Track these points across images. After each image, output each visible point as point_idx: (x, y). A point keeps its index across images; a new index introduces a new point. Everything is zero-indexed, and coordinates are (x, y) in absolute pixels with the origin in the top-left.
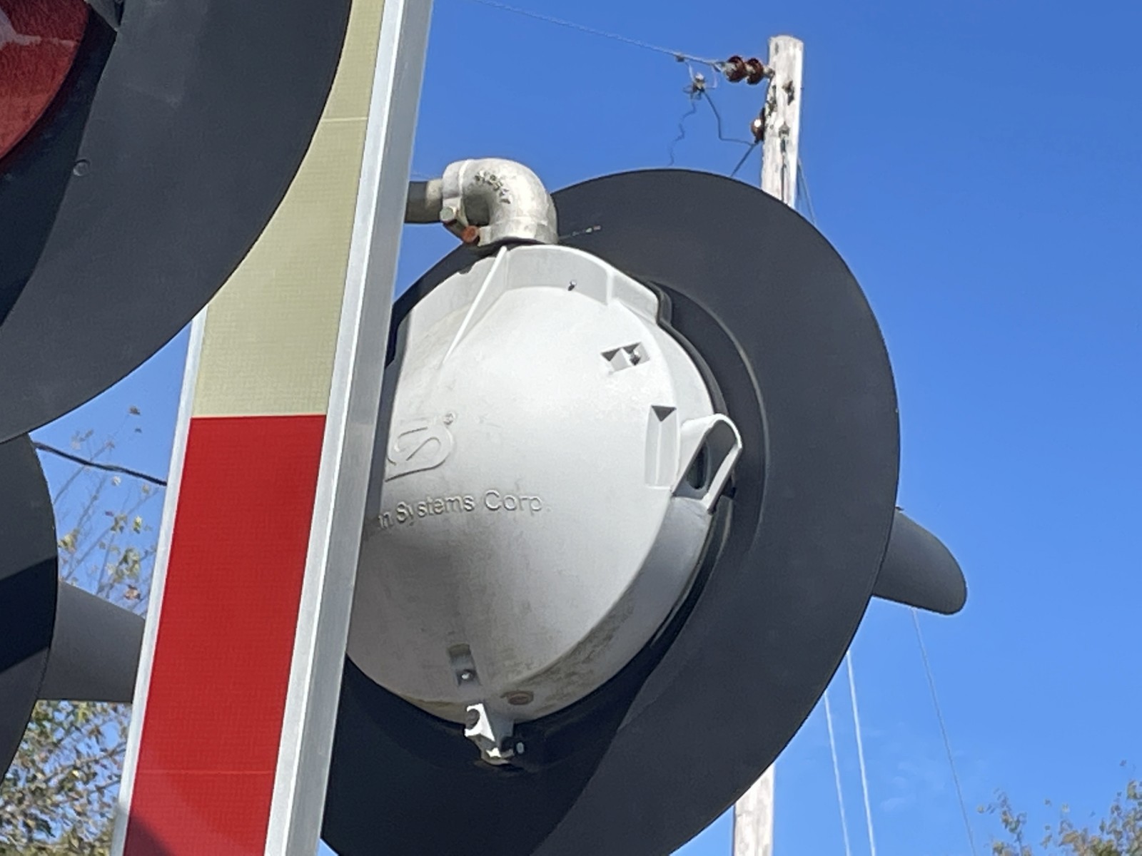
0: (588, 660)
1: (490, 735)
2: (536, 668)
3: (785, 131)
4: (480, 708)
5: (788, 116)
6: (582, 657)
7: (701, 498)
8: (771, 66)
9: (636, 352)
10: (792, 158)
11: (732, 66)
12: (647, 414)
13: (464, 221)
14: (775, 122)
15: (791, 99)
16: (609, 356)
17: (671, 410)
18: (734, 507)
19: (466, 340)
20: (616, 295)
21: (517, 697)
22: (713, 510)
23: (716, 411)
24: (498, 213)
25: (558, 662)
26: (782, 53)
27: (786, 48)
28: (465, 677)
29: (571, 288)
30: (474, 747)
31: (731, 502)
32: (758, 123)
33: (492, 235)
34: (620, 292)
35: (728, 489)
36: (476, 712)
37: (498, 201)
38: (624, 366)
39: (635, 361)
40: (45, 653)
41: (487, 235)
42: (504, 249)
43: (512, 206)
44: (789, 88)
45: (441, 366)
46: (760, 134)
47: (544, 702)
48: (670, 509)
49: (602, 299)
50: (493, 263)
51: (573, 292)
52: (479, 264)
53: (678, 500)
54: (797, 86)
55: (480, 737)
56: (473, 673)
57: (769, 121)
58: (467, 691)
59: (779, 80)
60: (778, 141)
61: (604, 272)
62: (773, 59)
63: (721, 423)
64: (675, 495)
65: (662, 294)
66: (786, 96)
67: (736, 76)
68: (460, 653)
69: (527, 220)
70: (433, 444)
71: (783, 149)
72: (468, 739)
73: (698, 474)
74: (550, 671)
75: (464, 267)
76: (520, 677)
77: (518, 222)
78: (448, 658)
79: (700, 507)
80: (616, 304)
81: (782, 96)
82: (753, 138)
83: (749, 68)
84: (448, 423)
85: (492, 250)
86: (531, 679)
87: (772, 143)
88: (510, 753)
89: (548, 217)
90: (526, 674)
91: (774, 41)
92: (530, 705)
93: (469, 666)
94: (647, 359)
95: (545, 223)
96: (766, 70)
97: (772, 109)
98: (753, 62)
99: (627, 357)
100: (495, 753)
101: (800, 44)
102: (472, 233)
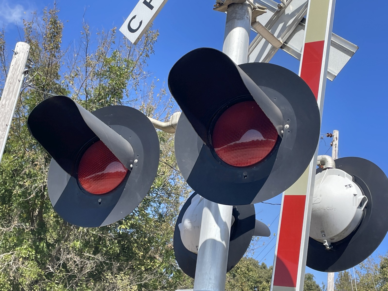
0: (344, 234)
1: (328, 245)
2: (335, 234)
3: (336, 145)
4: (326, 240)
5: (336, 142)
6: (343, 233)
7: (361, 208)
8: (334, 135)
9: (350, 186)
10: (337, 149)
11: (327, 135)
12: (353, 195)
13: (321, 165)
14: (334, 143)
15: (337, 140)
16: (346, 186)
17: (356, 195)
18: (367, 210)
19: (323, 183)
20: (346, 177)
21: (332, 239)
22: (363, 210)
23: (363, 195)
24: (326, 163)
25: (339, 234)
26: (335, 133)
27: (336, 132)
28: (323, 235)
29: (339, 175)
30: (325, 246)
31: (366, 209)
32: (331, 143)
33: (325, 167)
34: (347, 176)
35: (365, 207)
36: (325, 241)
37: (326, 161)
38: (349, 188)
39: (350, 187)
40: (253, 229)
41: (324, 167)
42: (327, 169)
43: (328, 162)
44: (336, 138)
45: (319, 187)
46: (332, 145)
47: (336, 240)
48: (357, 210)
49: (344, 177)
50: (326, 171)
51: (339, 176)
52: (323, 171)
53: (358, 209)
54: (338, 138)
55: (326, 245)
56: (325, 235)
57: (333, 143)
58: (324, 238)
59: (335, 137)
60: (335, 146)
61: (344, 173)
62: (334, 133)
63: (365, 197)
64: (358, 208)
65: (353, 177)
66: (336, 139)
67: (328, 136)
68: (323, 232)
69: (331, 165)
70: (318, 199)
71: (336, 147)
72: (324, 245)
73: (361, 205)
74: (337, 235)
75: (321, 171)
76: (333, 236)
77: (329, 165)
78: (321, 233)
79: (361, 210)
80: (346, 178)
81: (335, 139)
82: (331, 146)
83: (330, 135)
84: (321, 196)
85: (325, 169)
86: (335, 236)
87: (334, 147)
88: (331, 248)
89: (334, 164)
90: (334, 235)
91: (334, 131)
92: (334, 240)
93: (324, 234)
94: (352, 187)
95: (334, 165)
96: (333, 135)
97: (334, 141)
98: (331, 134)
99: (349, 186)
100: (328, 247)
101: (338, 131)
102: (322, 166)
